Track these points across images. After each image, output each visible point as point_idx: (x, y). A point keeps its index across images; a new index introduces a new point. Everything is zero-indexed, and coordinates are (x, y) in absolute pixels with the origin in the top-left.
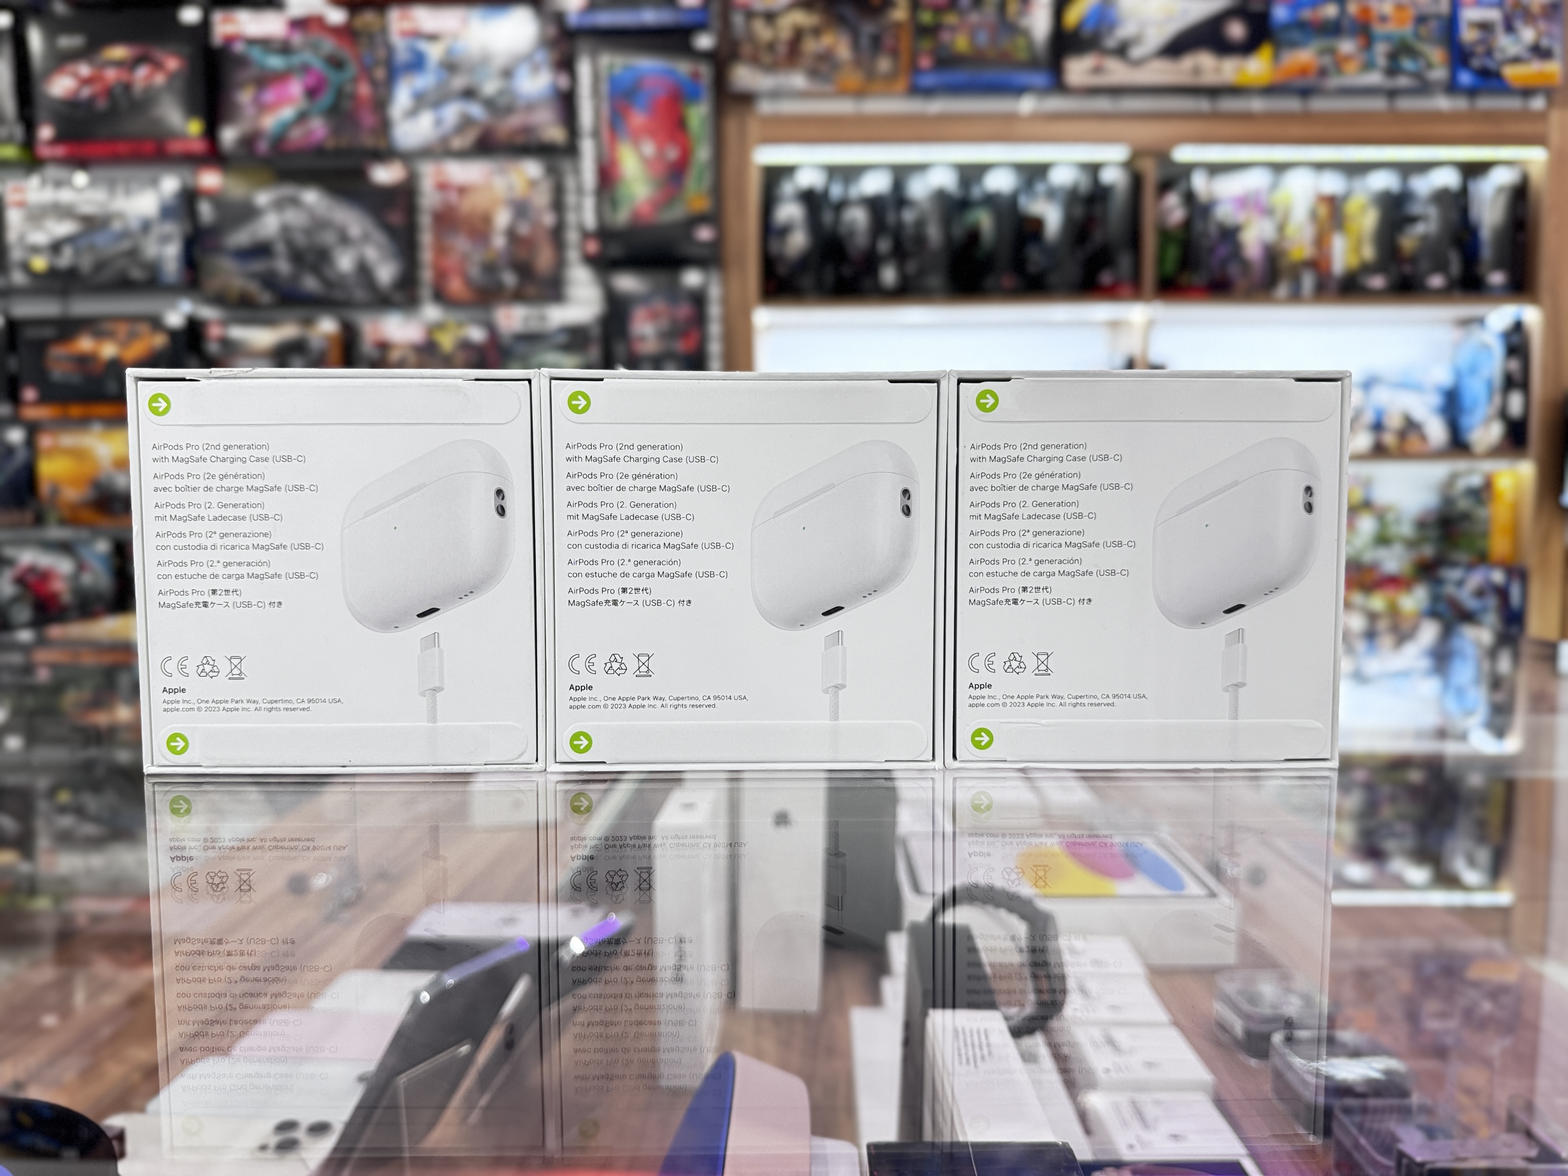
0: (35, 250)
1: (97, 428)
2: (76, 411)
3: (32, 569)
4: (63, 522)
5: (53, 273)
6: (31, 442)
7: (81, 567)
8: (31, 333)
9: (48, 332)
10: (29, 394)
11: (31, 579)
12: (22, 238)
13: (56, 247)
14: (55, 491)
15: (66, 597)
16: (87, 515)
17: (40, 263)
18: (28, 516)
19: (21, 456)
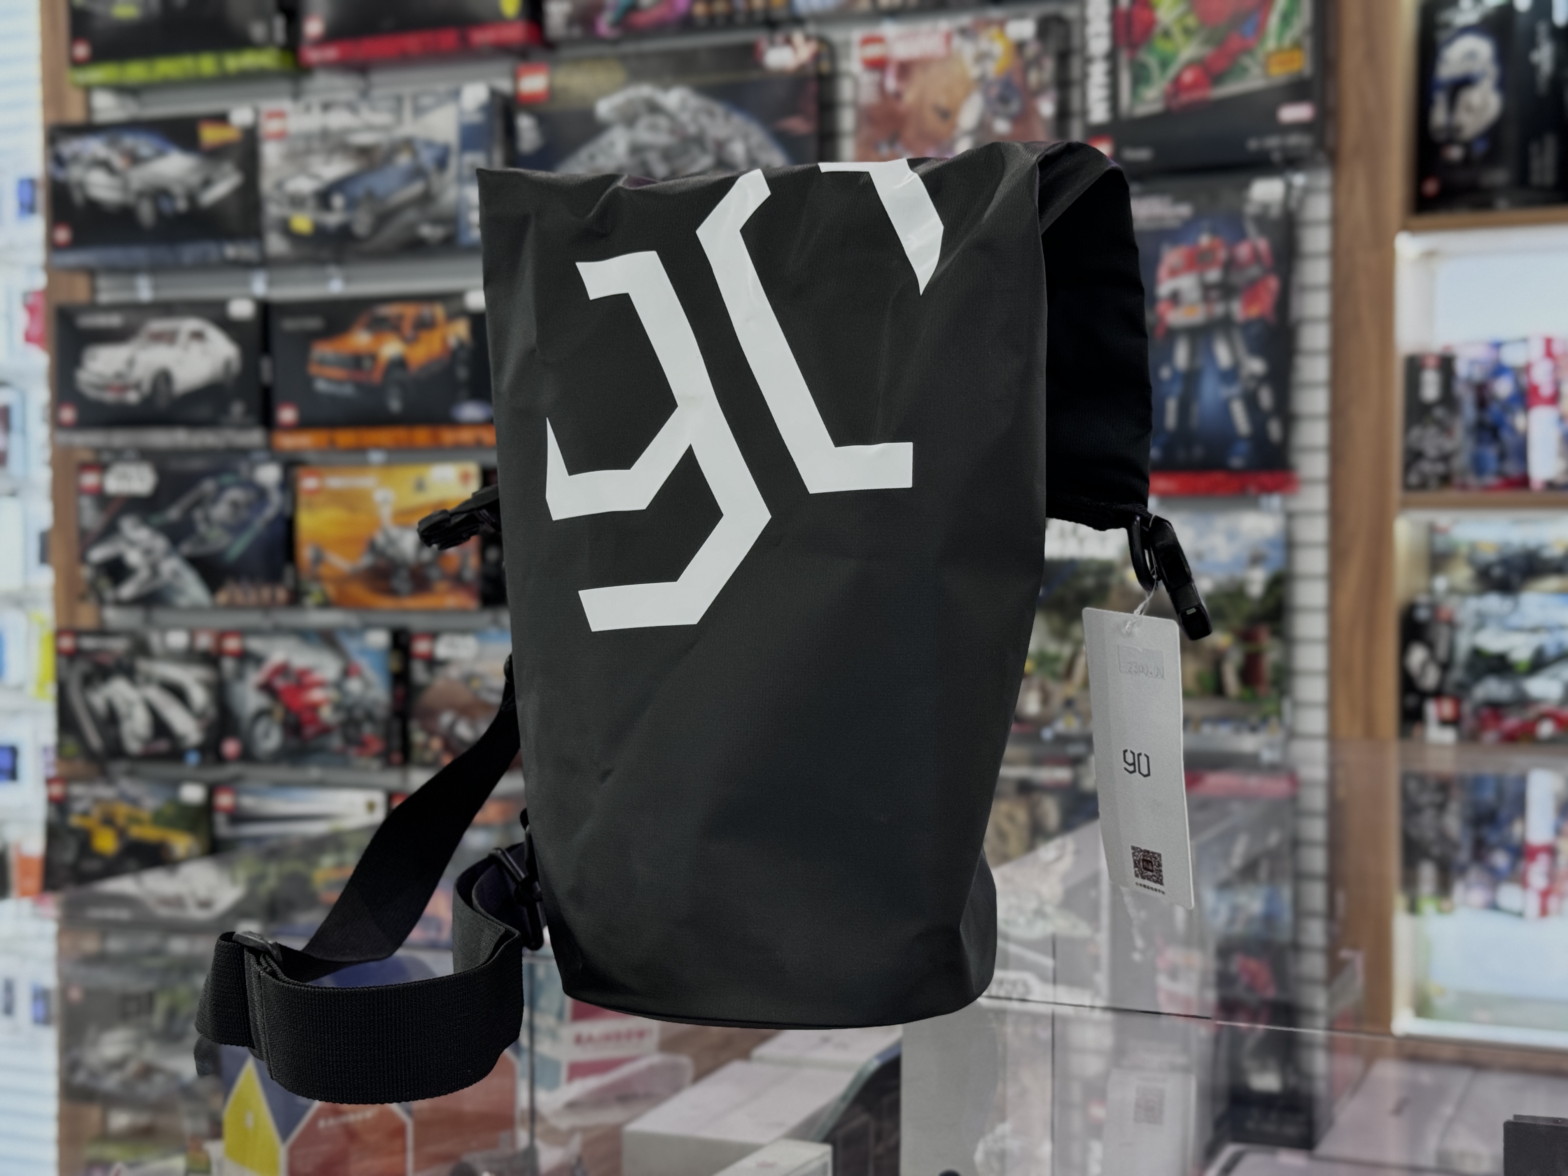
0: (297, 202)
1: (376, 463)
2: (345, 438)
3: (283, 670)
4: (326, 604)
5: (320, 234)
6: (288, 485)
7: (348, 672)
8: (290, 324)
9: (313, 323)
10: (287, 415)
11: (280, 683)
12: (279, 185)
13: (323, 198)
14: (319, 559)
15: (327, 714)
16: (359, 592)
17: (302, 223)
18: (281, 594)
19: (276, 502)
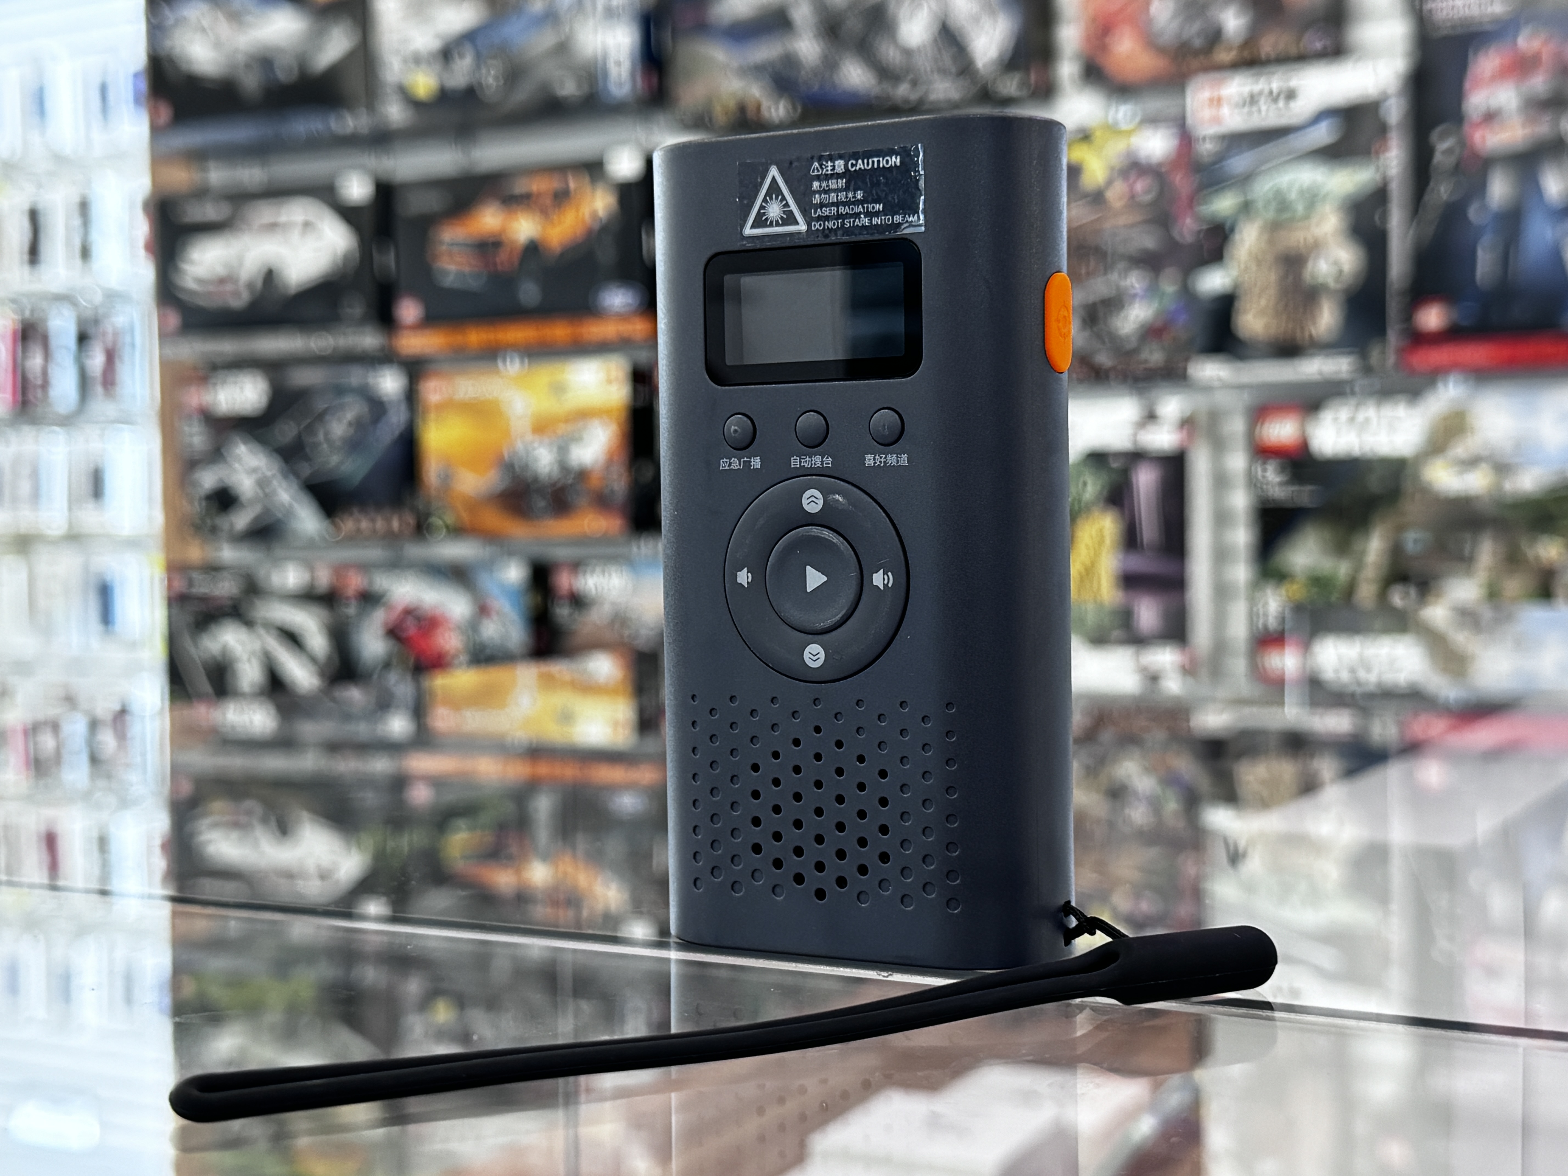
0: (416, 60)
1: (513, 367)
3: (411, 612)
4: (459, 533)
5: (444, 98)
7: (481, 609)
8: (413, 204)
9: (434, 203)
10: (409, 311)
11: (409, 628)
12: (402, 42)
14: (447, 478)
17: (424, 83)
18: (407, 521)
19: (397, 418)
